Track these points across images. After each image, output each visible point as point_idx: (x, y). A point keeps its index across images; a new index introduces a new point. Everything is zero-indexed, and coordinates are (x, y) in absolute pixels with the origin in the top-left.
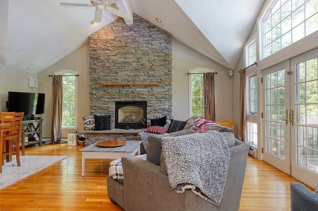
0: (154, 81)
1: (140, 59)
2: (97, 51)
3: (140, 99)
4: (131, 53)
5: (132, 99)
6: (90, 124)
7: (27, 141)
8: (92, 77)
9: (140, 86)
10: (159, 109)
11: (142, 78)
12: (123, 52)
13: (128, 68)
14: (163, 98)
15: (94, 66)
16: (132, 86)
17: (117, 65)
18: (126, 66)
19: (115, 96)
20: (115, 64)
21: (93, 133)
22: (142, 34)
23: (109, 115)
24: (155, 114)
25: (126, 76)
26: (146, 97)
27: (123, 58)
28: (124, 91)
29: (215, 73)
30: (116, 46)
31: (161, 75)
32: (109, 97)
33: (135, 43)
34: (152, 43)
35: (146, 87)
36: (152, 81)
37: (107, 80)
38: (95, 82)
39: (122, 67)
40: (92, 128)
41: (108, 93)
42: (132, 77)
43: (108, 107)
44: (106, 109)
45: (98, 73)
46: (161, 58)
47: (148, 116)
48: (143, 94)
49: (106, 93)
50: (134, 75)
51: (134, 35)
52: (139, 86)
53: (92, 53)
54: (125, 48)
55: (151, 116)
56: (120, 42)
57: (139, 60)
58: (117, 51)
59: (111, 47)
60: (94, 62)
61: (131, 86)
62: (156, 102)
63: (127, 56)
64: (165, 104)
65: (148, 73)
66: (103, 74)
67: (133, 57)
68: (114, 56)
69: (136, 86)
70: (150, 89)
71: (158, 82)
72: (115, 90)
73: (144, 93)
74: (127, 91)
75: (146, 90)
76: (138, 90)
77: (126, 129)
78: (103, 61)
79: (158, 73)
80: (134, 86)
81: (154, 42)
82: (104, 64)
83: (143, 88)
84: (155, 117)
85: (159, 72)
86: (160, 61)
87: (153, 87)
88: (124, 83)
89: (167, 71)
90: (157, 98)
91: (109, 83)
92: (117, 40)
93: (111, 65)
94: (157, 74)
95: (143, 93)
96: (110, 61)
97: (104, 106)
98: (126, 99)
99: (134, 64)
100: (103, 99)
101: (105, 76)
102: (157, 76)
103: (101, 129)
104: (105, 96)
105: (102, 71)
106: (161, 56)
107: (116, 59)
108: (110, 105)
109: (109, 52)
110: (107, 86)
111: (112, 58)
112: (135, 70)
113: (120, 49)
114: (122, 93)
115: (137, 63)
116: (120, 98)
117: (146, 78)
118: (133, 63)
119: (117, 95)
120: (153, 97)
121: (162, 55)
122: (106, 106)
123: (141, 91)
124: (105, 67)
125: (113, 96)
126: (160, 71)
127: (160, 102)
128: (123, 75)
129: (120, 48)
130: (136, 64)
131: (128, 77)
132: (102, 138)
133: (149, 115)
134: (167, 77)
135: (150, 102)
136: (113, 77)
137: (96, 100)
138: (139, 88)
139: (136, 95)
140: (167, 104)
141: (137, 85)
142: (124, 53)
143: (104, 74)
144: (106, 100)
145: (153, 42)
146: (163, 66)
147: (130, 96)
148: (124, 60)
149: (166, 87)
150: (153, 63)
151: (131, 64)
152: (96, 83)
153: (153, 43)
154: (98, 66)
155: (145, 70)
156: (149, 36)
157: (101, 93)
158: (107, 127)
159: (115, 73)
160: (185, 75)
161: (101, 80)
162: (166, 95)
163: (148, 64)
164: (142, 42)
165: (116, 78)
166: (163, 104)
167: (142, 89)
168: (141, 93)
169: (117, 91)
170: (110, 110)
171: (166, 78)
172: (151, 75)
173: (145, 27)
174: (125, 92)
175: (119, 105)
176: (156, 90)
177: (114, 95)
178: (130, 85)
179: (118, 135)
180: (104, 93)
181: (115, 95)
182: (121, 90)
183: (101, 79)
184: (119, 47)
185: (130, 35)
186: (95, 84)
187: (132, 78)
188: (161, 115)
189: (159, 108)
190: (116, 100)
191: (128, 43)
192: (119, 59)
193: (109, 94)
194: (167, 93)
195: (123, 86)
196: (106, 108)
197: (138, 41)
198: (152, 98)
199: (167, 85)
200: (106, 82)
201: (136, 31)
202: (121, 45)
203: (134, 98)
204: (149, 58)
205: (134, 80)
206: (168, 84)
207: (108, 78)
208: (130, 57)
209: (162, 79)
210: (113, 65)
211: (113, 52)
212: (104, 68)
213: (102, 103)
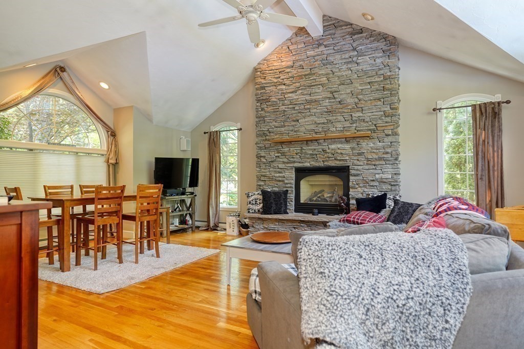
0: (361, 128)
1: (336, 92)
2: (266, 88)
3: (338, 162)
4: (319, 85)
5: (322, 163)
6: (256, 204)
7: (177, 225)
8: (259, 130)
9: (336, 140)
10: (373, 181)
11: (340, 126)
12: (308, 85)
13: (315, 110)
14: (380, 159)
15: (262, 112)
16: (323, 141)
17: (297, 108)
18: (311, 107)
19: (295, 159)
20: (294, 106)
21: (259, 219)
22: (339, 47)
23: (285, 189)
24: (366, 190)
25: (313, 124)
26: (347, 158)
27: (306, 94)
28: (309, 149)
29: (503, 102)
30: (295, 75)
31: (376, 117)
32: (285, 160)
33: (326, 67)
34: (358, 61)
35: (347, 140)
36: (359, 129)
37: (282, 134)
38: (264, 138)
39: (306, 109)
40: (259, 211)
41: (283, 154)
42: (323, 126)
43: (284, 177)
44: (280, 181)
45: (268, 122)
46: (376, 86)
47: (352, 193)
48: (341, 154)
49: (280, 155)
50: (326, 121)
51: (325, 53)
52: (334, 140)
53: (258, 93)
54: (310, 76)
55: (357, 193)
56: (301, 69)
57: (334, 94)
58: (297, 84)
59: (288, 79)
60: (262, 106)
61: (321, 141)
62: (367, 167)
63: (314, 91)
64: (385, 170)
65: (351, 115)
66: (275, 124)
67: (323, 91)
68: (292, 92)
69: (330, 140)
70: (354, 145)
71: (370, 130)
72: (294, 149)
73: (345, 151)
74: (315, 149)
75: (347, 146)
76: (333, 146)
77: (313, 215)
78: (275, 103)
79: (370, 114)
80: (326, 140)
81: (362, 58)
82: (276, 107)
83: (341, 143)
84: (365, 195)
85: (372, 113)
86: (374, 91)
87: (361, 141)
88: (309, 136)
89: (387, 108)
90: (368, 160)
91: (286, 138)
92: (296, 66)
93: (288, 108)
94: (367, 116)
95: (342, 151)
96: (286, 101)
97: (278, 175)
98: (312, 163)
99: (326, 103)
100: (275, 164)
101: (279, 127)
102: (368, 119)
103: (272, 212)
104: (278, 159)
105: (274, 120)
106: (376, 82)
107: (295, 97)
108: (287, 174)
109: (284, 87)
110: (282, 143)
111: (289, 97)
112: (327, 112)
113: (301, 80)
114: (306, 154)
115: (330, 101)
116: (302, 163)
117: (347, 124)
118: (324, 102)
119: (298, 157)
120: (360, 158)
121: (379, 80)
122: (281, 175)
123: (339, 149)
124: (278, 113)
125: (292, 159)
126: (375, 111)
127: (374, 167)
128: (307, 123)
129: (302, 78)
130: (329, 102)
131: (316, 125)
132: (273, 226)
133: (354, 190)
134: (388, 119)
135: (356, 167)
136: (291, 128)
137: (266, 166)
138: (334, 143)
139: (330, 155)
140: (388, 170)
141: (331, 139)
142: (308, 86)
143: (276, 124)
144: (280, 166)
145: (359, 58)
146: (379, 99)
147: (320, 157)
148: (308, 98)
149: (386, 139)
150: (360, 97)
151: (321, 102)
152: (266, 140)
153: (360, 60)
154: (268, 112)
155: (346, 111)
156: (352, 50)
157: (274, 154)
158: (281, 209)
159: (294, 121)
160: (429, 113)
161: (272, 134)
162: (387, 153)
163: (351, 100)
164: (340, 61)
165: (296, 129)
166: (379, 171)
167: (339, 146)
168: (339, 151)
169: (298, 151)
170: (286, 181)
171: (386, 122)
172: (356, 119)
173: (344, 35)
174: (311, 152)
175: (302, 173)
176: (366, 145)
177: (293, 158)
178: (319, 140)
179: (299, 223)
180: (276, 155)
181: (294, 156)
182: (304, 148)
183: (273, 132)
184: (301, 77)
185: (318, 53)
186: (263, 140)
187: (323, 127)
188: (376, 191)
189: (372, 179)
190: (297, 165)
191: (315, 68)
192: (300, 97)
193: (285, 156)
194: (389, 150)
195: (307, 142)
196: (280, 179)
197: (333, 62)
198: (358, 160)
199: (387, 135)
200: (280, 137)
201: (329, 44)
202: (303, 74)
203: (326, 161)
204: (352, 89)
205: (325, 130)
206: (390, 133)
207: (283, 129)
208: (318, 91)
209: (377, 125)
210: (291, 108)
211: (291, 87)
212: (276, 115)
213: (275, 170)
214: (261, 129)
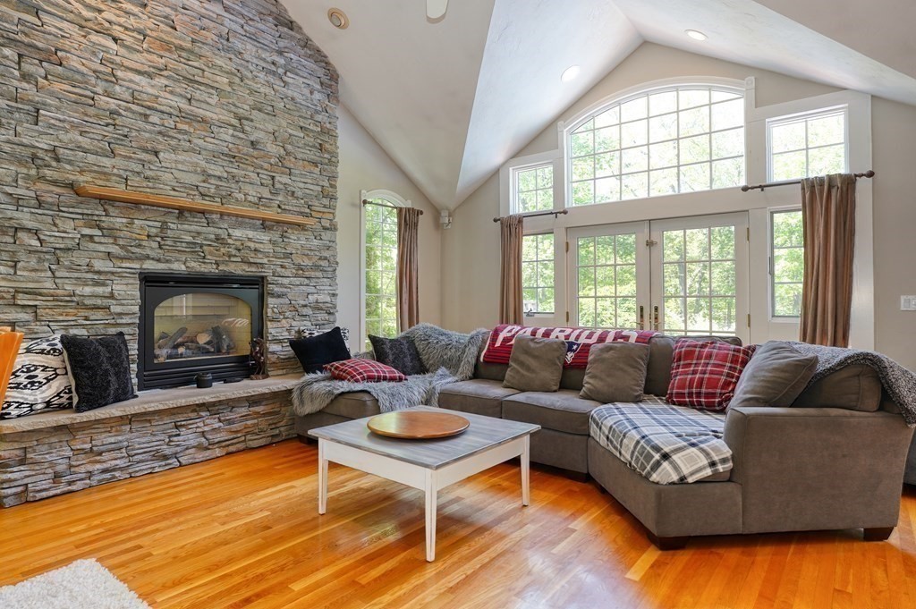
0: (291, 208)
1: (247, 119)
2: (45, 17)
3: (246, 267)
4: (212, 87)
5: (215, 266)
6: (32, 384)
8: (12, 138)
9: (247, 220)
10: (305, 306)
11: (254, 194)
12: (184, 73)
13: (200, 142)
14: (316, 267)
15: (25, 85)
16: (219, 216)
17: (154, 118)
18: (192, 130)
19: (148, 252)
20: (148, 112)
21: (60, 429)
22: (252, 30)
23: (113, 331)
24: (294, 323)
25: (195, 172)
26: (265, 261)
27: (181, 95)
28: (184, 231)
30: (149, 32)
31: (311, 192)
32: (115, 250)
33: (228, 55)
34: (285, 79)
35: (265, 225)
36: (287, 207)
37: (105, 174)
38: (33, 172)
39: (180, 131)
40: (48, 403)
41: (110, 233)
42: (220, 183)
43: (112, 296)
44: (96, 308)
45: (51, 126)
46: (310, 140)
47: (272, 329)
48: (256, 250)
49: (97, 232)
50: (225, 175)
51: (225, 23)
52: (241, 220)
53: (12, 16)
54: (192, 57)
55: (279, 330)
56: (167, 25)
57: (245, 122)
58: (155, 58)
59: (126, 29)
60: (26, 67)
61: (214, 216)
62: (297, 280)
63: (197, 95)
64: (322, 288)
65: (273, 178)
66: (80, 138)
67: (222, 106)
68: (139, 72)
69: (234, 218)
70: (276, 236)
71: (301, 213)
72: (144, 224)
73: (261, 246)
74: (199, 233)
75: (264, 237)
76: (237, 233)
78: (78, 77)
79: (302, 185)
80: (226, 218)
81: (292, 76)
82: (88, 93)
83: (254, 228)
84: (293, 332)
85: (304, 182)
86: (308, 145)
87: (290, 231)
88: (185, 201)
89: (326, 184)
90: (300, 267)
91: (118, 189)
92: (155, 12)
93: (127, 109)
94: (298, 186)
95: (257, 246)
96: (117, 88)
97: (88, 290)
98: (193, 264)
99: (227, 135)
100: (80, 259)
101: (96, 154)
102: (299, 194)
104: (91, 245)
105: (74, 126)
106: (312, 131)
107: (151, 91)
108: (119, 288)
109: (111, 44)
110: (105, 200)
111: (131, 81)
112: (226, 155)
113: (167, 54)
114: (177, 240)
115: (236, 133)
116: (167, 261)
117: (266, 194)
118: (222, 130)
119: (155, 245)
120: (287, 262)
121: (315, 128)
122: (100, 290)
123: (250, 239)
124: (91, 111)
125: (137, 250)
126: (309, 181)
127: (307, 281)
128: (180, 166)
129: (169, 51)
130: (233, 136)
131: (202, 178)
132: (113, 440)
133: (275, 325)
134: (326, 201)
135: (281, 280)
136: (138, 168)
137: (40, 260)
138: (240, 225)
139: (234, 252)
140: (326, 288)
141: (237, 216)
142: (185, 78)
143: (84, 142)
144: (99, 265)
145: (288, 74)
146: (315, 164)
147: (211, 253)
148: (184, 105)
149: (323, 234)
150: (289, 147)
151: (215, 129)
152: (42, 178)
153: (289, 78)
154: (52, 94)
155: (266, 166)
156: (277, 51)
157: (70, 229)
159: (146, 150)
160: (353, 205)
161: (68, 167)
162: (325, 258)
163: (273, 149)
164: (255, 61)
165: (149, 173)
166: (313, 290)
167: (251, 234)
168: (252, 245)
169: (154, 230)
170: (116, 309)
171: (325, 206)
172: (282, 187)
173: (263, 11)
174: (189, 238)
175: (156, 285)
176: (297, 240)
177: (139, 246)
178: (211, 212)
180: (87, 231)
181: (144, 243)
182: (172, 226)
183: (70, 162)
184: (166, 46)
185: (211, 14)
186: (27, 177)
187: (217, 186)
188: (309, 324)
189: (304, 303)
190: (150, 266)
191: (203, 43)
192: (162, 94)
193: (115, 238)
194: (326, 254)
195: (182, 212)
196: (99, 302)
197: (240, 53)
198: (282, 267)
199: (325, 229)
200: (101, 183)
201: (234, 10)
202: (177, 42)
203: (223, 262)
204: (276, 128)
205: (224, 193)
206: (328, 225)
207: (107, 162)
208: (209, 100)
209: (313, 208)
210: (133, 112)
211: (136, 56)
212: (86, 115)
213: (76, 275)
214: (16, 140)
